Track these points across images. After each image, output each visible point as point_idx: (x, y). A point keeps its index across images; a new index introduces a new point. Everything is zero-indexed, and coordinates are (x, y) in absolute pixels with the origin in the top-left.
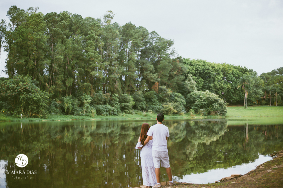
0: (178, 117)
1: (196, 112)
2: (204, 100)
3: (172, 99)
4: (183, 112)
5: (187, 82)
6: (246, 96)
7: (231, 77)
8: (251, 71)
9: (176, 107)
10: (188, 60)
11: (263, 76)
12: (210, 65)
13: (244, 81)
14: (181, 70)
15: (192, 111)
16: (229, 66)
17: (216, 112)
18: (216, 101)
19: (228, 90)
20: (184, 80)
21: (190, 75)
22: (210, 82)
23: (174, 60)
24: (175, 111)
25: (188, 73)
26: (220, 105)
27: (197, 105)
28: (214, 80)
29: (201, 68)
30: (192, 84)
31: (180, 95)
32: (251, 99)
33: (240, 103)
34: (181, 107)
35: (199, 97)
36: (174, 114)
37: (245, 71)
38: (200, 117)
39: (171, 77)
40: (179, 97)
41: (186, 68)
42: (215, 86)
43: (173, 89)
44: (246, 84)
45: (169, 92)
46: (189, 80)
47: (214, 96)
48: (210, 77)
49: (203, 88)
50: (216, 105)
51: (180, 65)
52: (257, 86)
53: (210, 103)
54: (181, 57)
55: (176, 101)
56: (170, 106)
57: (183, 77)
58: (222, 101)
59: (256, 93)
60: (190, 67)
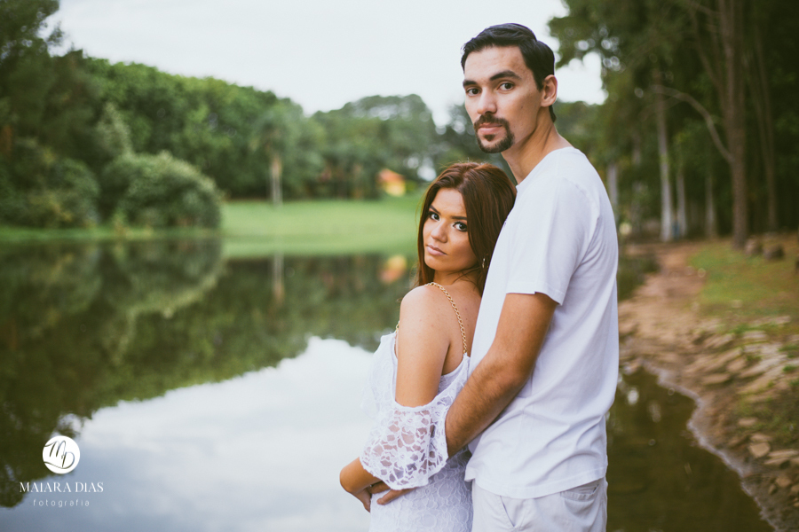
0: (78, 235)
1: (133, 219)
2: (156, 185)
3: (55, 180)
4: (92, 219)
5: (101, 127)
6: (276, 171)
7: (232, 116)
8: (287, 101)
9: (70, 205)
10: (102, 62)
13: (269, 127)
14: (83, 94)
15: (119, 218)
16: (223, 84)
17: (191, 217)
18: (191, 186)
19: (224, 155)
20: (93, 122)
21: (110, 108)
22: (169, 130)
23: (61, 61)
24: (68, 216)
26: (205, 197)
27: (134, 199)
28: (181, 126)
29: (143, 87)
30: (115, 133)
31: (81, 167)
33: (257, 192)
34: (85, 204)
35: (139, 172)
36: (64, 225)
37: (269, 99)
38: (146, 233)
39: (52, 111)
40: (77, 173)
41: (101, 85)
42: (185, 143)
43: (61, 149)
44: (277, 135)
45: (48, 157)
46: (109, 122)
47: (185, 170)
48: (169, 113)
49: (151, 148)
50: (191, 199)
51: (80, 75)
52: (306, 143)
53: (174, 190)
54: (80, 52)
55: (69, 186)
56: (53, 200)
57: (88, 113)
58: (208, 185)
59: (302, 164)
60: (111, 84)
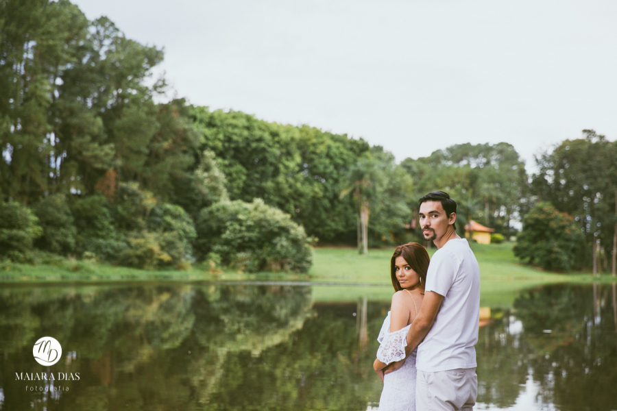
0: (175, 275)
1: (226, 261)
2: (249, 228)
3: (155, 222)
4: (188, 260)
5: (199, 173)
6: (364, 219)
7: (323, 164)
8: (379, 149)
9: (168, 246)
10: (202, 110)
11: (407, 165)
12: (264, 127)
13: (359, 176)
14: (183, 139)
15: (214, 260)
16: (318, 133)
17: (282, 261)
18: (284, 230)
19: (315, 201)
20: (191, 169)
21: (209, 154)
22: (264, 177)
23: (164, 108)
24: (166, 257)
25: (204, 147)
26: (295, 242)
27: (227, 242)
28: (276, 172)
29: (239, 135)
30: (214, 179)
31: (180, 210)
32: (379, 228)
33: (346, 238)
34: (182, 245)
35: (234, 217)
36: (162, 265)
37: (360, 148)
38: (239, 276)
39: (154, 157)
40: (175, 217)
41: (200, 132)
42: (278, 189)
43: (160, 192)
44: (366, 184)
45: (149, 200)
46: (207, 169)
47: (277, 216)
48: (264, 161)
49: (246, 194)
50: (282, 242)
51: (181, 123)
52: (394, 192)
53: (268, 234)
54: (183, 100)
55: (168, 228)
56: (152, 241)
57: (188, 159)
58: (299, 231)
59: (391, 213)
60: (208, 132)
